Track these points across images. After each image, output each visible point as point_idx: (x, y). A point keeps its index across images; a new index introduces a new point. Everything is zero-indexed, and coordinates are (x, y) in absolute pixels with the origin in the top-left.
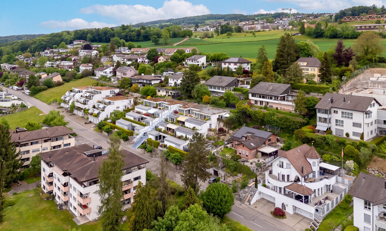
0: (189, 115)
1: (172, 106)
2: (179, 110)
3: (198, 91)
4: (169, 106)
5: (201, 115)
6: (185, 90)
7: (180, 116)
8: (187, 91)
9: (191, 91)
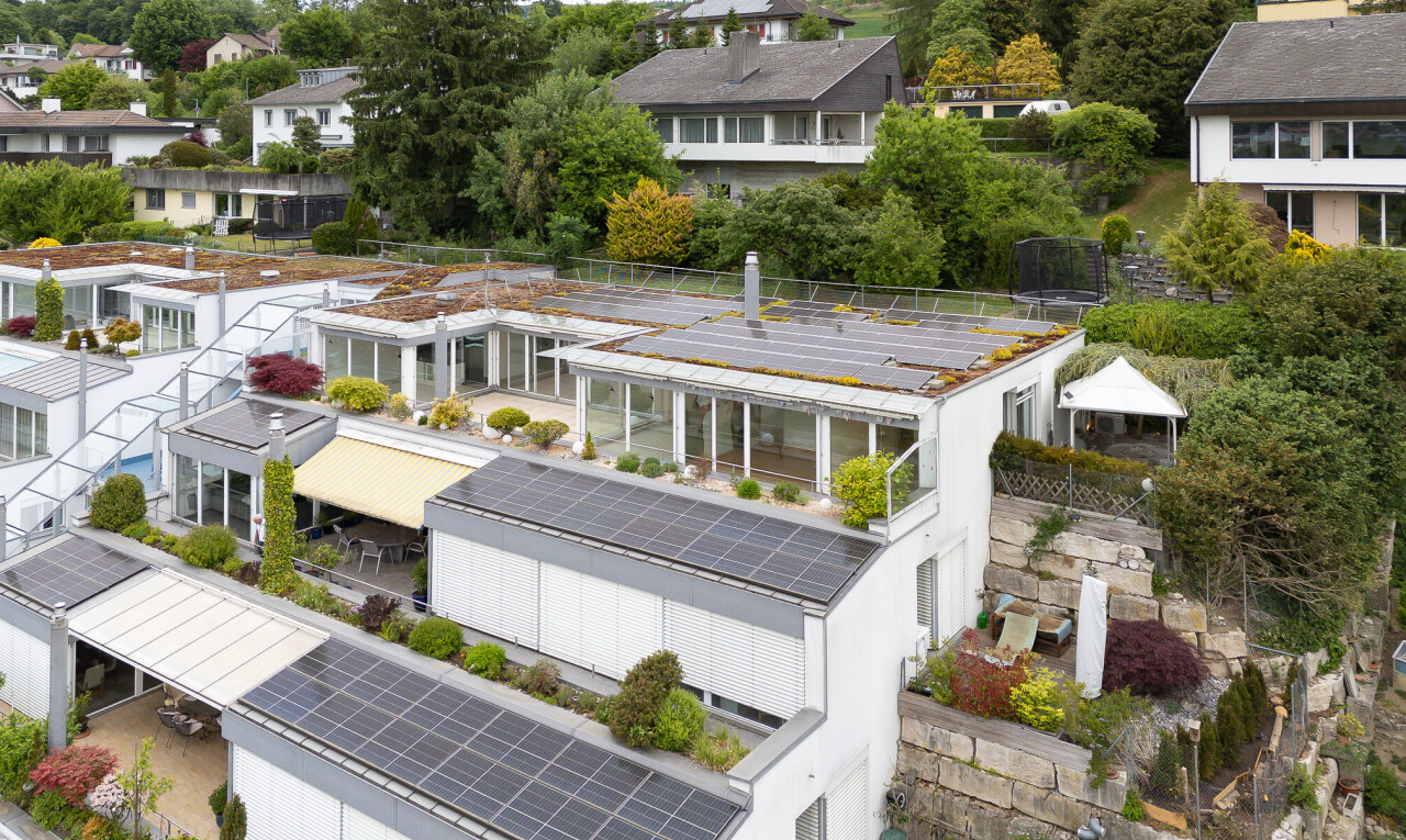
0: (483, 409)
1: (238, 301)
2: (333, 337)
3: (550, 154)
4: (205, 307)
5: (696, 410)
6: (397, 162)
7: (348, 426)
8: (422, 162)
9: (464, 156)
